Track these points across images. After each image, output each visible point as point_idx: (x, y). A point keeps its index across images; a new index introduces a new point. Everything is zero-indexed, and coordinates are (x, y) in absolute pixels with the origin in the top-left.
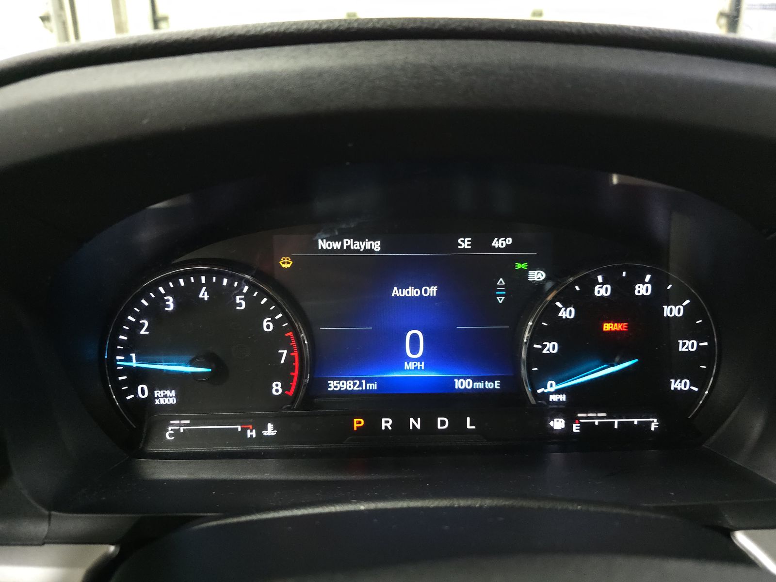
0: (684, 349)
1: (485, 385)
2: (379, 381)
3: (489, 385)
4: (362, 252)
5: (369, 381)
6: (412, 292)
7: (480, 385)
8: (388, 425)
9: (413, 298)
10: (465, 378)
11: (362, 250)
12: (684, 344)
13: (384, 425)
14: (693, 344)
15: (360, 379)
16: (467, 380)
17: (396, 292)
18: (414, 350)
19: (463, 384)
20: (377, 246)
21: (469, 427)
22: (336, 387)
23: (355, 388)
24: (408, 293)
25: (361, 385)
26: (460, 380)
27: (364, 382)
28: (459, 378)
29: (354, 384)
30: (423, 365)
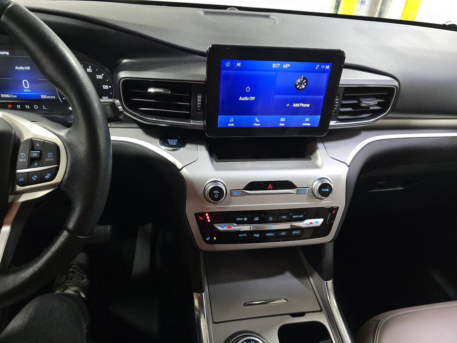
0: (105, 88)
1: (50, 97)
2: (17, 95)
3: (52, 97)
4: (3, 55)
5: (13, 95)
6: (22, 68)
7: (49, 97)
8: (19, 107)
9: (22, 70)
10: (44, 95)
11: (3, 54)
12: (104, 87)
13: (18, 107)
14: (107, 87)
15: (11, 94)
16: (45, 96)
17: (16, 68)
18: (26, 86)
19: (43, 97)
20: (8, 53)
21: (44, 108)
22: (3, 96)
23: (10, 97)
24: (21, 68)
25: (11, 96)
26: (43, 96)
27: (12, 95)
28: (42, 95)
29: (9, 96)
30: (30, 91)
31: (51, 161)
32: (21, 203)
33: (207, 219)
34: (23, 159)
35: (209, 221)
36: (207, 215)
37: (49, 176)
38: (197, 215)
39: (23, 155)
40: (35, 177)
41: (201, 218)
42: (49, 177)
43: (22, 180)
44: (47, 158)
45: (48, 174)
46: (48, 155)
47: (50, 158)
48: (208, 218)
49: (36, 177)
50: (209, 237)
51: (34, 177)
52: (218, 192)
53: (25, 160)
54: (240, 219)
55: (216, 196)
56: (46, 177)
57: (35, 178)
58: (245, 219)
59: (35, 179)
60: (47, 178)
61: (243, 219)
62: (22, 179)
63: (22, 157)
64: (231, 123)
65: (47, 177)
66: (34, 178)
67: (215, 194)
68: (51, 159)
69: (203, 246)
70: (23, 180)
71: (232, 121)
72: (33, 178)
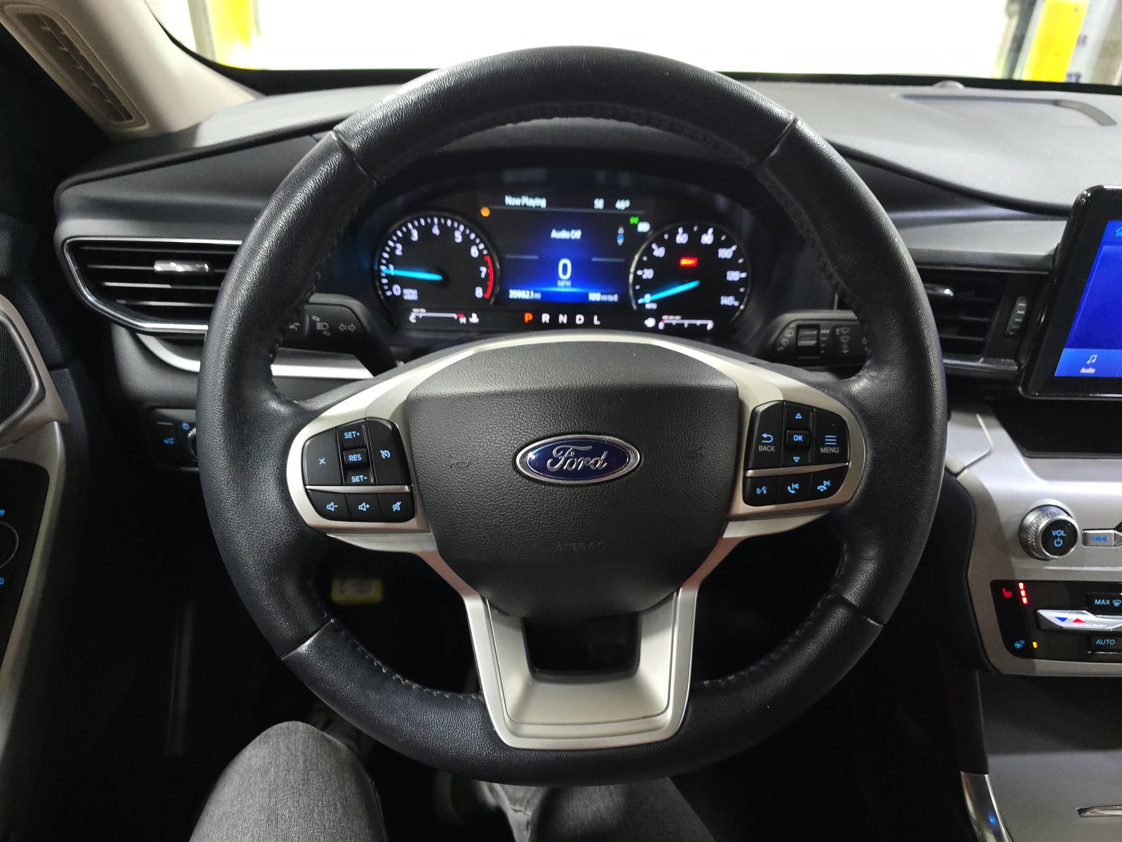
1: (608, 298)
2: (542, 293)
3: (611, 298)
4: (534, 207)
5: (535, 292)
6: (564, 234)
7: (605, 298)
8: (547, 319)
9: (564, 239)
10: (595, 293)
11: (534, 205)
12: (731, 275)
13: (544, 318)
14: (737, 275)
15: (530, 291)
16: (597, 294)
17: (554, 234)
18: (565, 273)
19: (595, 297)
20: (542, 203)
22: (514, 295)
24: (562, 235)
25: (530, 295)
26: (593, 294)
27: (532, 293)
29: (526, 294)
30: (570, 284)
31: (833, 454)
32: (740, 541)
33: (1021, 597)
34: (769, 446)
35: (1025, 600)
36: (1021, 585)
37: (827, 486)
38: (997, 586)
39: (768, 439)
40: (794, 486)
41: (1008, 594)
42: (825, 488)
43: (763, 491)
44: (824, 446)
45: (825, 482)
46: (827, 440)
47: (832, 446)
48: (1023, 593)
49: (797, 486)
50: (1023, 642)
51: (791, 487)
52: (1062, 533)
53: (772, 448)
54: (1103, 602)
55: (1058, 544)
56: (819, 488)
57: (795, 489)
58: (1117, 604)
59: (793, 492)
60: (822, 490)
61: (1111, 602)
62: (763, 489)
63: (763, 441)
64: (1087, 367)
65: (822, 488)
66: (792, 489)
67: (1056, 537)
68: (833, 450)
69: (1003, 660)
70: (765, 492)
71: (1094, 361)
72: (789, 488)
